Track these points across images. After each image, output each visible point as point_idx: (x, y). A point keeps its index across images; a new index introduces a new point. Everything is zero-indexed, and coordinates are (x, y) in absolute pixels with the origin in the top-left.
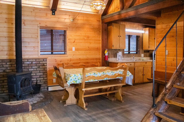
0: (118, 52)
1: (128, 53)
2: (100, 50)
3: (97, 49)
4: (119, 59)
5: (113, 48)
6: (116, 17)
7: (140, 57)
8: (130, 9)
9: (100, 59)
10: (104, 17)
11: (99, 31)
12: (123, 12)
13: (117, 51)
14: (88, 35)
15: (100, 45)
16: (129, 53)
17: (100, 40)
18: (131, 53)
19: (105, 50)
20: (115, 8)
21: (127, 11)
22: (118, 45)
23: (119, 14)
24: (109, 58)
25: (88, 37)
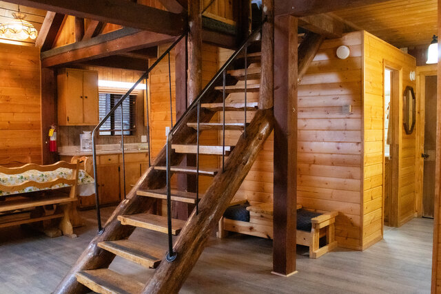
0: (83, 133)
1: (109, 133)
2: (40, 129)
3: (32, 126)
4: (84, 148)
5: (68, 124)
6: (69, 57)
7: (137, 142)
8: (94, 42)
9: (38, 149)
10: (47, 53)
11: (36, 86)
12: (81, 45)
13: (79, 129)
14: (8, 95)
15: (39, 118)
16: (113, 133)
17: (37, 107)
18: (116, 133)
19: (51, 128)
20: (70, 36)
21: (87, 45)
22: (81, 117)
23: (74, 49)
24: (61, 145)
25: (8, 99)
